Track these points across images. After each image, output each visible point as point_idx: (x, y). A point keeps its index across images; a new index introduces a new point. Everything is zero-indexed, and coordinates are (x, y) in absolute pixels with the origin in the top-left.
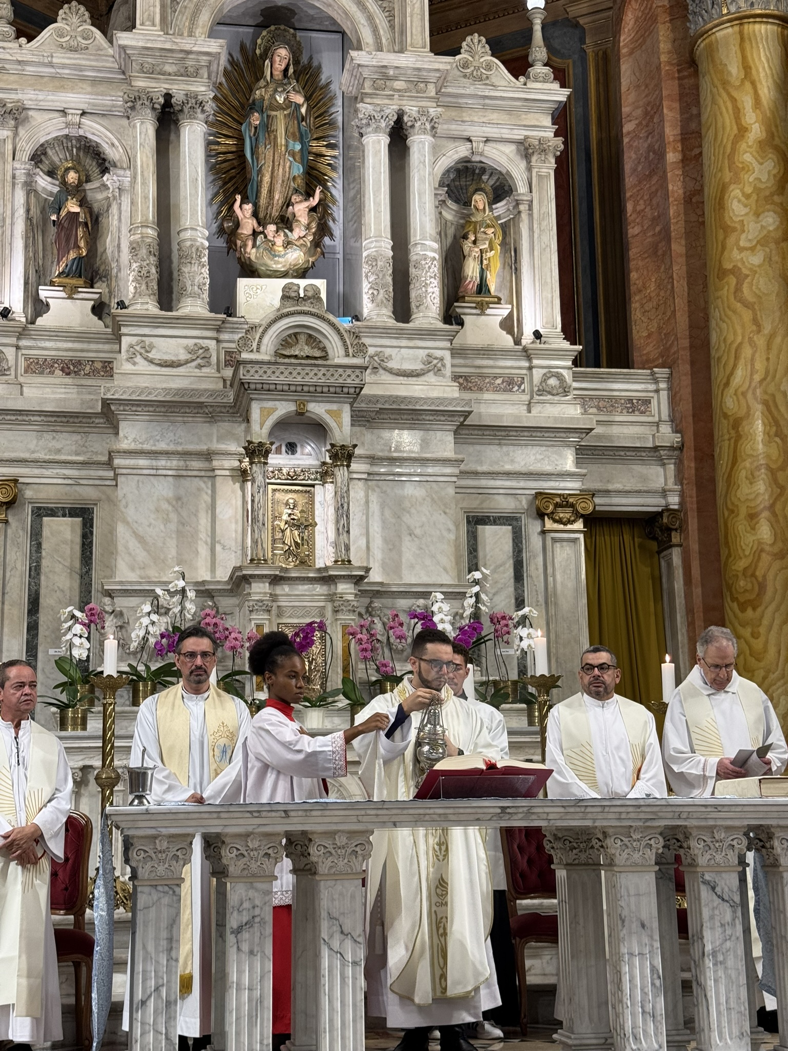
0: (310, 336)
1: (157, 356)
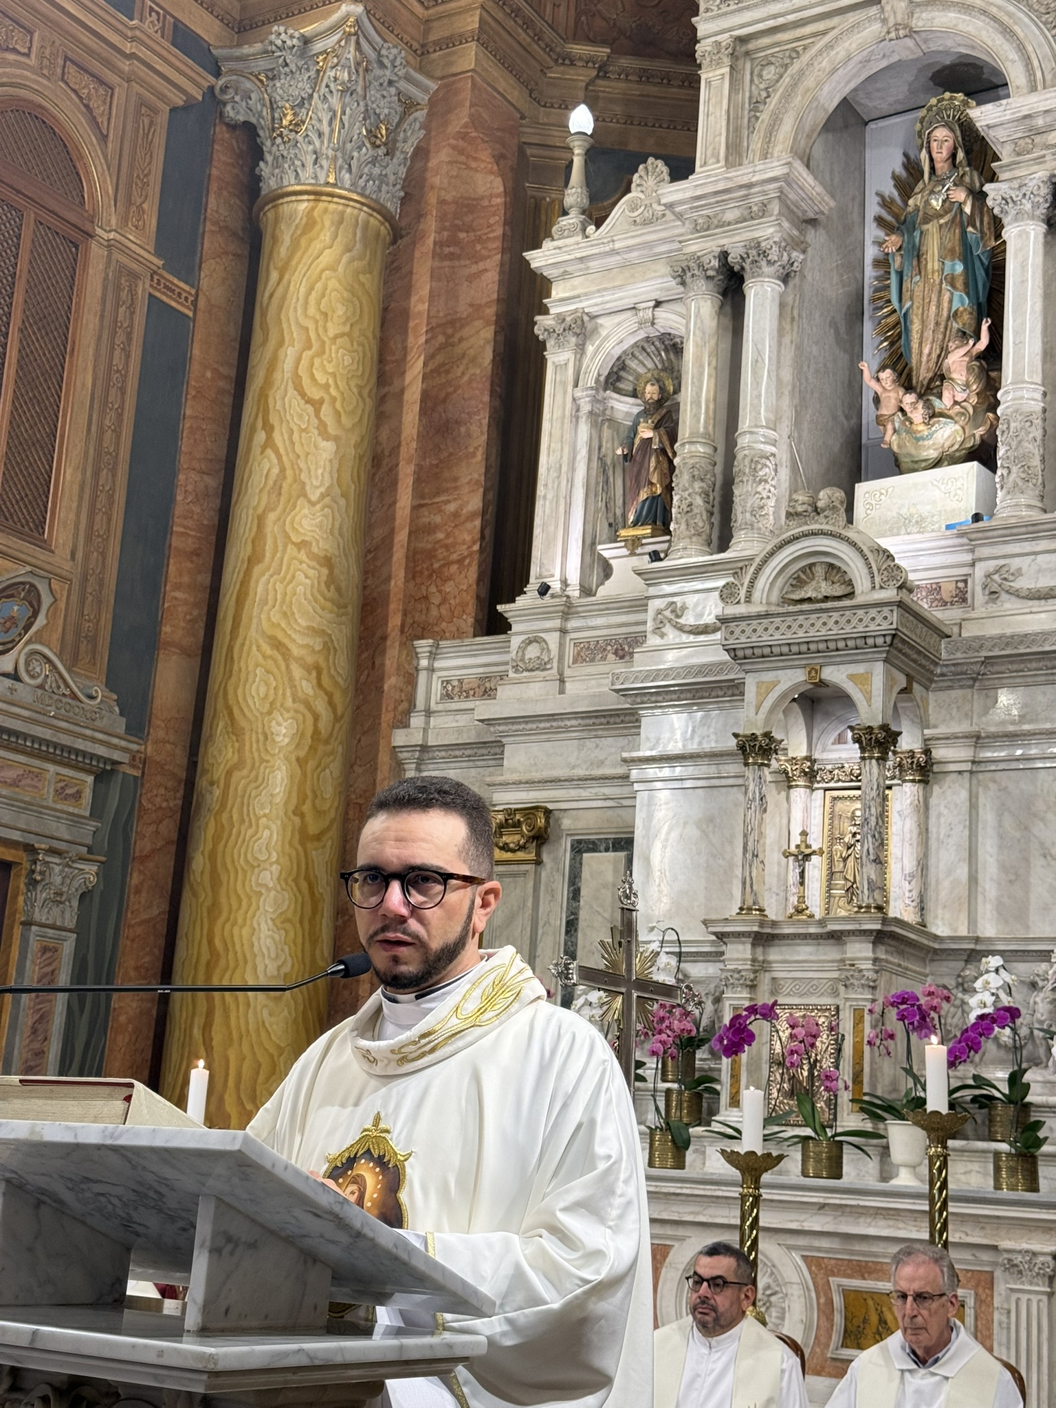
0: (831, 566)
1: (689, 619)
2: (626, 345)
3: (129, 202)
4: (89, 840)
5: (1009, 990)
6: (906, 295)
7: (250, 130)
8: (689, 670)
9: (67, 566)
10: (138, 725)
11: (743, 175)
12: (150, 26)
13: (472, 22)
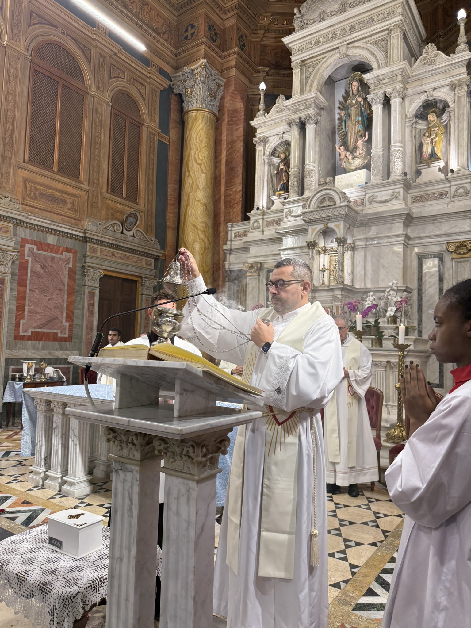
0: (330, 197)
1: (294, 214)
2: (276, 144)
3: (152, 116)
4: (154, 275)
5: (375, 300)
6: (347, 127)
7: (180, 95)
8: (294, 226)
9: (143, 209)
10: (163, 247)
11: (304, 97)
12: (154, 69)
13: (234, 63)
